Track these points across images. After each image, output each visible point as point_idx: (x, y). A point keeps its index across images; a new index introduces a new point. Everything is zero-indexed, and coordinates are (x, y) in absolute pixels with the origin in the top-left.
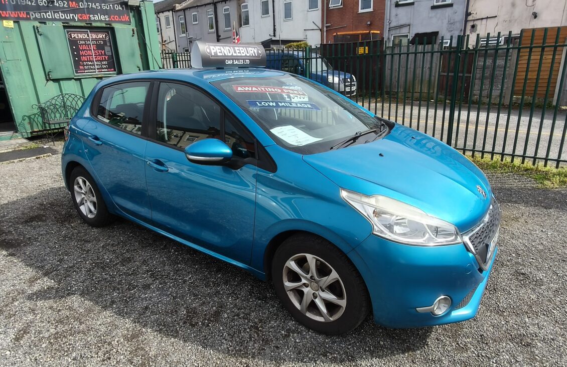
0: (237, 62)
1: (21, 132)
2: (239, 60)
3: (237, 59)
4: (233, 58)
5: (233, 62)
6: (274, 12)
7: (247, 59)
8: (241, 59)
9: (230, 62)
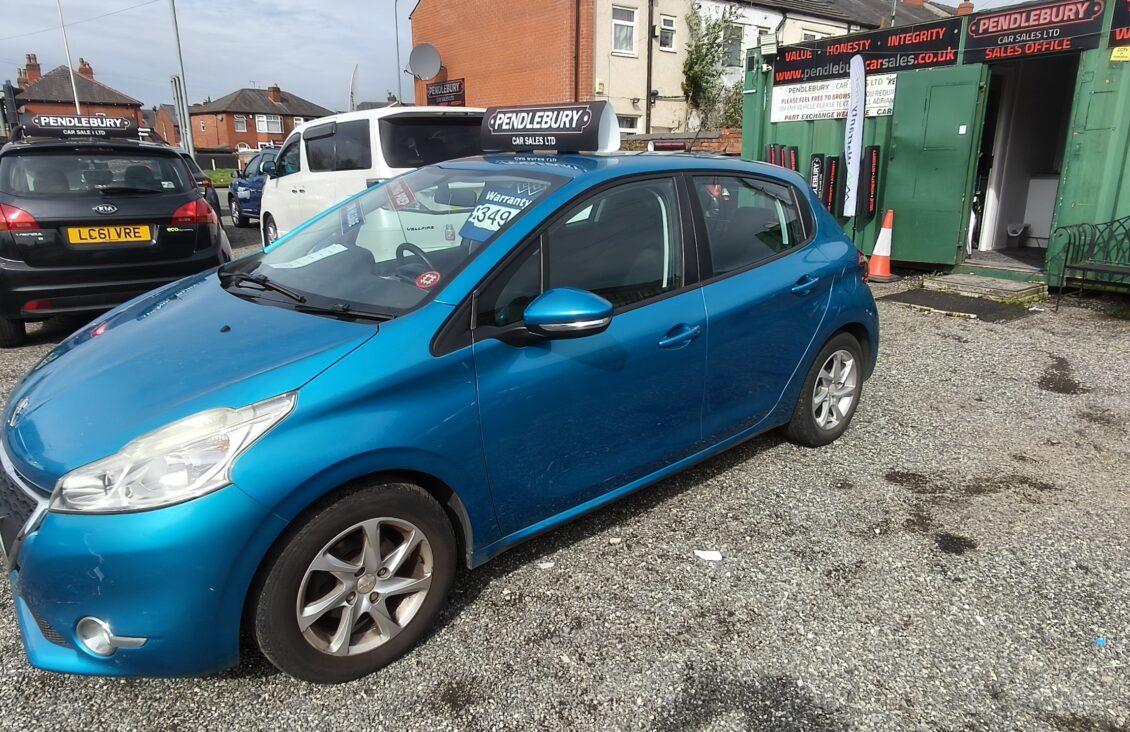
0: (530, 142)
2: (535, 136)
3: (532, 136)
4: (525, 133)
5: (524, 141)
8: (539, 135)
9: (519, 141)
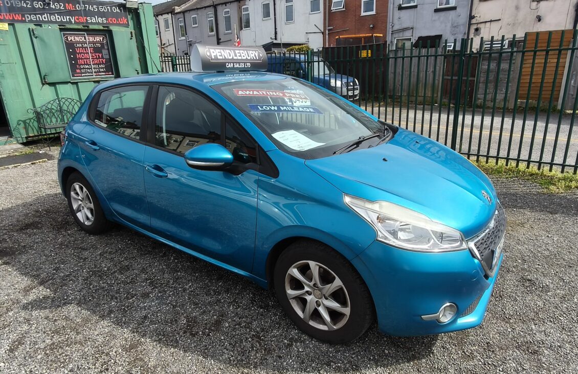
0: (237, 66)
1: (16, 137)
3: (238, 63)
4: (234, 61)
5: (234, 65)
6: (275, 15)
7: (248, 63)
8: (242, 63)
9: (231, 65)
